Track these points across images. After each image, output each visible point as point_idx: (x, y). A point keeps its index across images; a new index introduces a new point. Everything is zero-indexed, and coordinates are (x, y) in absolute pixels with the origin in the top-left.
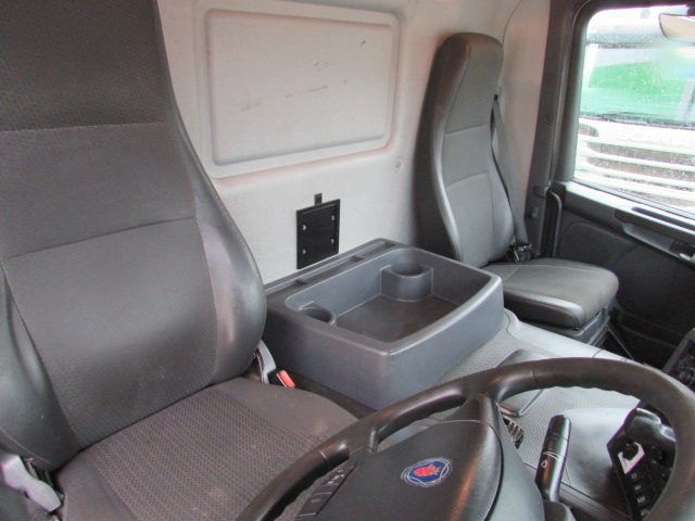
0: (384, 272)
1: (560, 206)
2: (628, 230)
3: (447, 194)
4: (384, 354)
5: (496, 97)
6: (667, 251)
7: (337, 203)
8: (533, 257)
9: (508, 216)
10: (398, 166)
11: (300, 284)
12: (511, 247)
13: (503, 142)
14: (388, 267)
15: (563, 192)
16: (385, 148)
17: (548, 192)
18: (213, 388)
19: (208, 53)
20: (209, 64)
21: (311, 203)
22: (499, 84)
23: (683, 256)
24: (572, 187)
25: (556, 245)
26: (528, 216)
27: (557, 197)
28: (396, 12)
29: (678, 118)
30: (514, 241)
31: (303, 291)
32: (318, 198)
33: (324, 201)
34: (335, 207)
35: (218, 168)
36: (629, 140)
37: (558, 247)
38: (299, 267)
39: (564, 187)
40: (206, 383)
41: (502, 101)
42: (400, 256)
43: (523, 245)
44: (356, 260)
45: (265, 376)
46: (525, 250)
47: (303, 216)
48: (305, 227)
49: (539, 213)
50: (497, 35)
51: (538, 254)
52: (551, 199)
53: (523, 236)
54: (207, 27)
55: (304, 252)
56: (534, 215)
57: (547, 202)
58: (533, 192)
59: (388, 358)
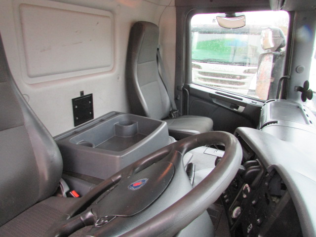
0: (116, 125)
1: (188, 93)
2: (214, 101)
3: (141, 90)
4: (118, 156)
5: (158, 49)
6: (229, 108)
7: (91, 95)
8: (180, 116)
9: (168, 99)
10: (118, 78)
11: (76, 133)
12: (170, 112)
13: (162, 68)
14: (117, 123)
15: (189, 88)
16: (111, 71)
17: (183, 88)
18: (39, 203)
19: (22, 24)
20: (22, 29)
21: (79, 96)
22: (159, 43)
23: (235, 109)
24: (192, 86)
25: (188, 110)
26: (176, 99)
27: (187, 90)
28: (111, 11)
29: (230, 61)
30: (171, 109)
31: (78, 136)
32: (82, 93)
33: (85, 94)
34: (90, 97)
35: (31, 79)
36: (213, 70)
37: (189, 111)
38: (75, 126)
39: (189, 86)
40: (36, 202)
41: (161, 51)
42: (123, 118)
43: (175, 111)
44: (102, 121)
45: (64, 193)
46: (176, 113)
47: (75, 101)
48: (76, 107)
49: (180, 98)
50: (156, 23)
51: (181, 114)
52: (184, 91)
53: (175, 107)
54: (20, 12)
55: (77, 118)
56: (178, 98)
57: (183, 93)
58: (177, 88)
59: (120, 158)
